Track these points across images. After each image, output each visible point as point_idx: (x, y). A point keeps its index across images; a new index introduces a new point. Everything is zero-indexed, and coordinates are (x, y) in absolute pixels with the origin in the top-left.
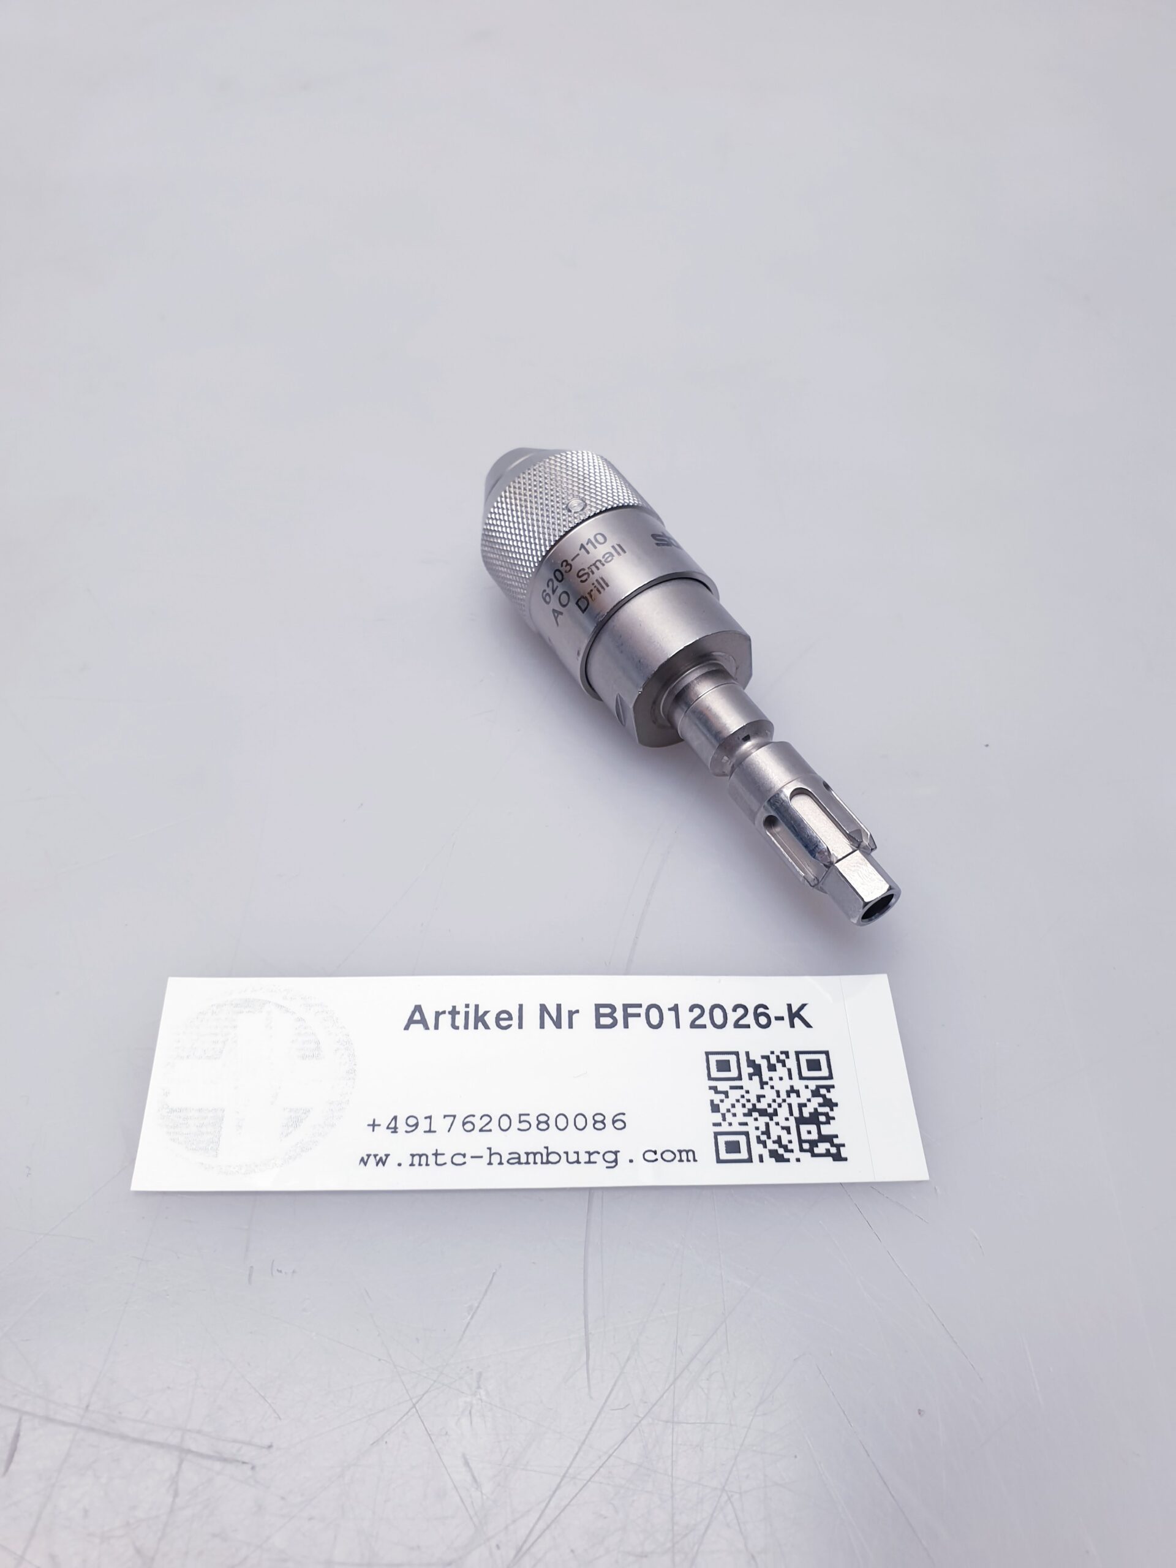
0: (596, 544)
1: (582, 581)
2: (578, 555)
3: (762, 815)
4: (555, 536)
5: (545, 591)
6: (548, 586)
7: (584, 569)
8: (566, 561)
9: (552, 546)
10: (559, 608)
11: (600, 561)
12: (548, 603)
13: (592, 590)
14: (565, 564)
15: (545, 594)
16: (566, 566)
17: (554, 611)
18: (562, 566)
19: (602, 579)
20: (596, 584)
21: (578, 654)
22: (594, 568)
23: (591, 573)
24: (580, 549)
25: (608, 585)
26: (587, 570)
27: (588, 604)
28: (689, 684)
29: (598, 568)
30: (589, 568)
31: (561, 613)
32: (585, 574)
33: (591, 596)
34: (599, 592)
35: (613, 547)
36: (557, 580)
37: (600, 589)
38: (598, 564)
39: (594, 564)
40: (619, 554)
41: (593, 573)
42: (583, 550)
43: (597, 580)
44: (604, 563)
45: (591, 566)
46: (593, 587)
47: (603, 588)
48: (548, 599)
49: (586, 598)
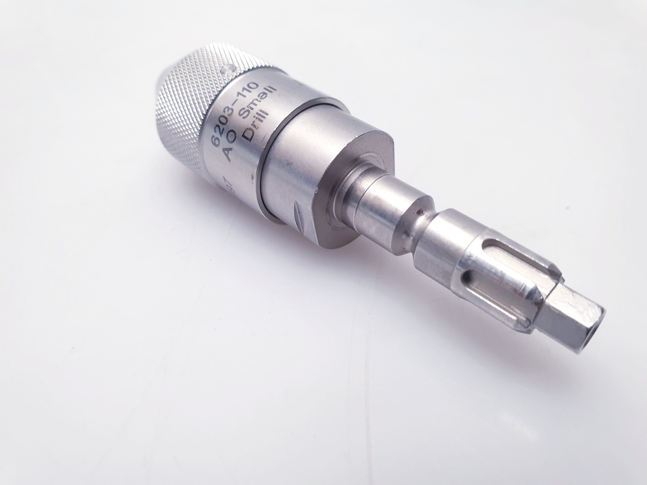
0: (250, 90)
1: (244, 118)
2: (237, 100)
3: (458, 273)
4: (210, 96)
5: (213, 136)
6: (215, 131)
7: (244, 109)
8: (228, 107)
9: (210, 105)
10: (229, 145)
11: (257, 100)
12: (217, 146)
13: (254, 122)
14: (226, 110)
15: (214, 139)
16: (228, 111)
17: (224, 150)
18: (224, 111)
19: (261, 111)
20: (257, 116)
21: (252, 178)
22: (252, 106)
23: (250, 110)
24: (238, 96)
25: (267, 114)
26: (247, 109)
27: (253, 133)
28: (353, 183)
29: (255, 105)
30: (248, 107)
31: (231, 149)
32: (246, 111)
33: (255, 126)
34: (262, 121)
35: (265, 89)
36: (223, 124)
37: (261, 118)
38: (255, 102)
39: (252, 103)
40: (271, 92)
41: (252, 109)
42: (240, 96)
43: (257, 113)
44: (260, 100)
45: (249, 104)
46: (254, 119)
47: (263, 117)
48: (217, 142)
49: (250, 129)
